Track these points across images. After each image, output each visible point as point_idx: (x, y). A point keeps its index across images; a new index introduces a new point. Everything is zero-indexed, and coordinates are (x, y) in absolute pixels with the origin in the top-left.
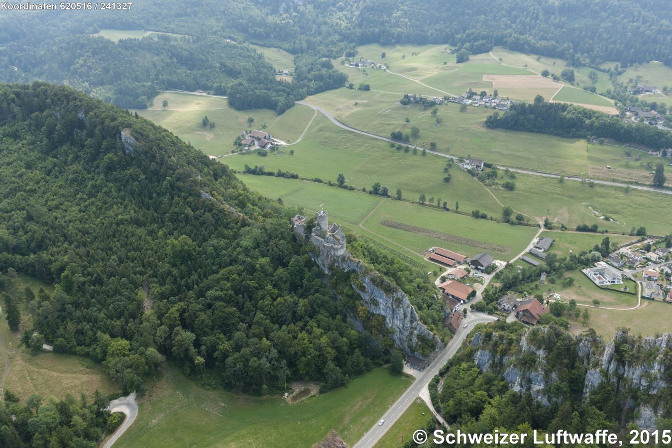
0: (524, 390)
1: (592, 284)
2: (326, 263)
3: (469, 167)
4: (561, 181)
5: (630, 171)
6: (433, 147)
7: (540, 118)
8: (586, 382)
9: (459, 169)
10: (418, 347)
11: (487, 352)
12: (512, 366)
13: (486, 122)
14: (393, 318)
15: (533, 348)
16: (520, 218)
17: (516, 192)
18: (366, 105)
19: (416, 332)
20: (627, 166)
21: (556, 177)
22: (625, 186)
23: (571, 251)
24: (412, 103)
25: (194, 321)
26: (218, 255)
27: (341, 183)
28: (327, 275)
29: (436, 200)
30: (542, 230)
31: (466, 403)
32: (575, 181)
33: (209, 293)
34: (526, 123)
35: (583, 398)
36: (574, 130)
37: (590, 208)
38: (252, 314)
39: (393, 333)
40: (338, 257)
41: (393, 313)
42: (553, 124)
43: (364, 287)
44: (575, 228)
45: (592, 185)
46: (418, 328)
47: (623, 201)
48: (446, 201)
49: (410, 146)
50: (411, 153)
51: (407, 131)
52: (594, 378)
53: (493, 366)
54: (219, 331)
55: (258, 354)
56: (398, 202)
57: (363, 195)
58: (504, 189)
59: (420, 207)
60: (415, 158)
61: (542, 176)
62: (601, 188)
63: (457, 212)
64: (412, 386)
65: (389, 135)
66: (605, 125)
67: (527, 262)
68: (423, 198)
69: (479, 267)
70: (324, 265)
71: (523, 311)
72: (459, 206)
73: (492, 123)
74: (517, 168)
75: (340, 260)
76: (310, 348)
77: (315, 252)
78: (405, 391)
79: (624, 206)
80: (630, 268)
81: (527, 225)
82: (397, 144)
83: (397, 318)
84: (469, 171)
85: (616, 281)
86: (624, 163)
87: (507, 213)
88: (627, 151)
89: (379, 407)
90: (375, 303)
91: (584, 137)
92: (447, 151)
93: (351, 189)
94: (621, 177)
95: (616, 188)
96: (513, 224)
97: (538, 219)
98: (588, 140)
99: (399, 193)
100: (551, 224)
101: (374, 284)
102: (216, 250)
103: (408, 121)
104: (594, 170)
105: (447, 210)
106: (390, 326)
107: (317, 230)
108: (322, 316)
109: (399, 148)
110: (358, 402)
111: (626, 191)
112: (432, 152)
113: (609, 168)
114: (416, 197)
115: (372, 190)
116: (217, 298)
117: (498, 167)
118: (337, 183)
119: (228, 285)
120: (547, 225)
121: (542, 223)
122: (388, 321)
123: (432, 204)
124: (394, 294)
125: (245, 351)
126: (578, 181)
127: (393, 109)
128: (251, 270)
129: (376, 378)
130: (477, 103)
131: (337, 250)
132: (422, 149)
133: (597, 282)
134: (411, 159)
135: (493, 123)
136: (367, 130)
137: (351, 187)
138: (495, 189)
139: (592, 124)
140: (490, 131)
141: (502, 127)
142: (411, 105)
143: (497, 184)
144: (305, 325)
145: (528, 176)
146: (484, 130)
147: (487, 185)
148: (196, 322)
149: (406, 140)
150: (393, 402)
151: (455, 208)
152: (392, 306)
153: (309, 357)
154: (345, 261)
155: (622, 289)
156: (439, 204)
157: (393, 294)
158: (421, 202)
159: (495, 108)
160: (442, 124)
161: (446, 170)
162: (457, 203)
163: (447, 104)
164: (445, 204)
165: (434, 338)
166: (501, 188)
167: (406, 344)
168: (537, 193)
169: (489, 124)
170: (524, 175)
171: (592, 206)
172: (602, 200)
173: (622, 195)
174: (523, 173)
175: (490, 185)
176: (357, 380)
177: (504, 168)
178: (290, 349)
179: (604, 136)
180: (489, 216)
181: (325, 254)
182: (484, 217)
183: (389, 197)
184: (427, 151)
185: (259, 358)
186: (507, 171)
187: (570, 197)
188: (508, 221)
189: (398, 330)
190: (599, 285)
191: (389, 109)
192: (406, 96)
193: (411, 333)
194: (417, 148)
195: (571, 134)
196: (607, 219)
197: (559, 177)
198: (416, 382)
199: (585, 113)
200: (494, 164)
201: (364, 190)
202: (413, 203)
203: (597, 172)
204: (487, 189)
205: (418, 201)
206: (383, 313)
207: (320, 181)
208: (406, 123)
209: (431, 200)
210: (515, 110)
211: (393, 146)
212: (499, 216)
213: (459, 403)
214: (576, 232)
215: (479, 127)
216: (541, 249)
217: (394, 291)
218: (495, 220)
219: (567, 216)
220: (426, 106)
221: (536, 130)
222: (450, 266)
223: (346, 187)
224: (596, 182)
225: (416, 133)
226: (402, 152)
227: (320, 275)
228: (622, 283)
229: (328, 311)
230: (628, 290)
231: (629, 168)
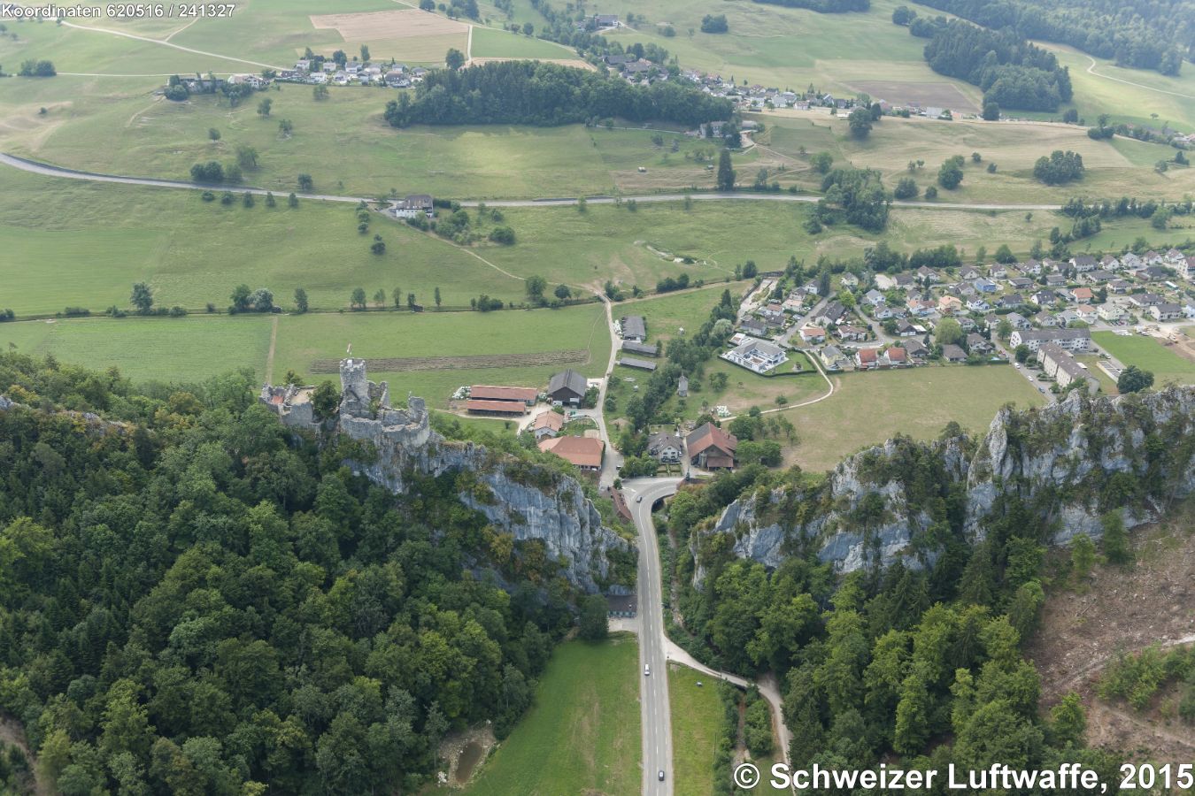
0: (870, 563)
1: (751, 375)
2: (397, 470)
3: (412, 214)
4: (582, 209)
5: (676, 171)
6: (306, 184)
7: (492, 95)
8: (970, 509)
9: (386, 220)
10: (615, 575)
11: (774, 527)
12: (840, 531)
13: (388, 117)
14: (561, 536)
15: (873, 486)
16: (562, 293)
17: (521, 245)
18: (73, 113)
19: (603, 548)
20: (667, 163)
21: (571, 202)
22: (682, 197)
23: (681, 329)
24: (193, 93)
25: (187, 709)
26: (127, 537)
27: (144, 306)
28: (400, 496)
29: (389, 294)
30: (609, 305)
31: (790, 625)
32: (603, 205)
33: (179, 630)
34: (468, 108)
35: (968, 534)
36: (558, 109)
37: (649, 247)
38: (302, 637)
39: (564, 567)
40: (419, 449)
41: (561, 524)
42: (520, 104)
43: (490, 495)
44: (655, 287)
45: (632, 207)
46: (605, 539)
47: (692, 226)
48: (412, 292)
49: (253, 192)
50: (261, 206)
51: (226, 160)
52: (981, 497)
53: (789, 547)
54: (252, 706)
55: (371, 714)
56: (306, 317)
57: (217, 321)
58: (496, 245)
59: (361, 317)
60: (275, 215)
61: (545, 207)
62: (648, 210)
63: (439, 309)
64: (642, 648)
65: (187, 173)
66: (608, 94)
67: (632, 367)
68: (359, 297)
69: (572, 400)
70: (391, 478)
71: (706, 450)
72: (441, 296)
73: (401, 115)
74: (496, 199)
75: (425, 454)
76: (457, 655)
77: (363, 454)
78: (638, 662)
79: (698, 233)
80: (779, 332)
81: (578, 302)
82: (219, 191)
83: (569, 535)
84: (412, 222)
85: (779, 359)
86: (660, 157)
87: (535, 288)
88: (654, 135)
89: (622, 711)
90: (519, 519)
91: (580, 121)
92: (340, 188)
93: (179, 314)
94: (668, 184)
95: (672, 205)
96: (555, 306)
97: (588, 287)
98: (588, 126)
99: (301, 297)
100: (616, 289)
101: (515, 481)
102: (113, 526)
103: (214, 135)
104: (622, 179)
105: (418, 309)
106: (557, 553)
107: (349, 404)
108: (436, 583)
109: (228, 201)
110: (580, 719)
111: (687, 205)
112: (308, 197)
113: (643, 171)
114: (345, 299)
115: (232, 304)
116: (206, 635)
117: (463, 204)
118: (135, 308)
119: (215, 595)
120: (611, 294)
121: (600, 292)
122: (551, 546)
123: (381, 305)
124: (559, 488)
125: (345, 720)
126: (608, 204)
127: (154, 113)
128: (241, 542)
129: (571, 663)
130: (341, 79)
131: (415, 434)
132: (287, 195)
133: (755, 368)
134: (270, 222)
135: (401, 117)
136: (122, 170)
137: (177, 309)
138: (480, 248)
139: (585, 94)
140: (400, 132)
141: (422, 123)
142: (194, 98)
143: (479, 237)
144: (415, 617)
145: (522, 210)
146: (389, 133)
147: (462, 243)
148: (194, 709)
149: (235, 180)
150: (637, 688)
151: (433, 303)
152: (559, 511)
153: (465, 675)
154: (436, 453)
155: (795, 369)
156: (397, 302)
157: (555, 487)
158: (357, 306)
159: (385, 85)
160: (294, 131)
161: (363, 230)
162: (437, 291)
163: (279, 89)
164: (411, 298)
165: (630, 547)
166: (490, 244)
167: (589, 580)
168: (555, 241)
169: (394, 118)
170: (516, 211)
171: (651, 245)
172: (659, 230)
173: (682, 215)
174: (512, 208)
175: (469, 242)
176: (542, 683)
177: (476, 204)
178: (421, 675)
179: (610, 116)
180: (506, 303)
181: (391, 451)
182: (497, 306)
183: (278, 311)
184: (298, 196)
185: (383, 721)
186: (482, 209)
187: (610, 235)
188: (544, 304)
189: (572, 556)
190: (761, 372)
191: (145, 114)
192: (176, 80)
193: (596, 553)
194: (274, 194)
195: (556, 118)
196: (688, 261)
197: (577, 202)
198: (641, 637)
199: (568, 76)
200: (452, 198)
201: (211, 310)
202: (341, 311)
203: (629, 183)
204: (466, 250)
205: (349, 305)
206: (536, 533)
207: (86, 314)
208: (212, 141)
209: (380, 297)
210: (441, 83)
211: (209, 198)
212: (520, 297)
213: (777, 630)
214: (661, 296)
215: (376, 129)
216: (635, 338)
217: (555, 482)
218: (521, 307)
219: (627, 270)
220: (233, 98)
221: (490, 119)
222: (520, 414)
223: (162, 313)
224: (638, 199)
225: (249, 161)
226: (239, 209)
227: (387, 501)
228: (786, 359)
229: (439, 571)
230: (802, 369)
231: (671, 166)
